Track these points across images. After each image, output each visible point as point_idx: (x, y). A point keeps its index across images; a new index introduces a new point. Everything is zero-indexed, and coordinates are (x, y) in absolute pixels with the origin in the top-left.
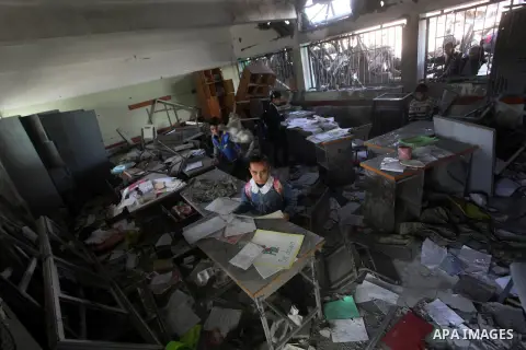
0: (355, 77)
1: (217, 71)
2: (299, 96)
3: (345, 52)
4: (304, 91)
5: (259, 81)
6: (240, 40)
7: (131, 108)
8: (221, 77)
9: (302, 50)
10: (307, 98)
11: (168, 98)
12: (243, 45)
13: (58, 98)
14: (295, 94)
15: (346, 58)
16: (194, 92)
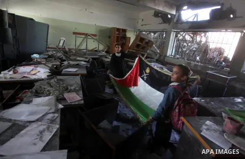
0: (198, 58)
1: (124, 31)
2: (162, 57)
3: (197, 43)
4: (166, 56)
5: (144, 43)
6: (143, 20)
7: (74, 33)
8: (125, 35)
9: (172, 33)
10: (167, 60)
11: (95, 35)
12: (143, 23)
13: (40, 16)
14: (160, 56)
15: (196, 46)
16: (109, 37)
